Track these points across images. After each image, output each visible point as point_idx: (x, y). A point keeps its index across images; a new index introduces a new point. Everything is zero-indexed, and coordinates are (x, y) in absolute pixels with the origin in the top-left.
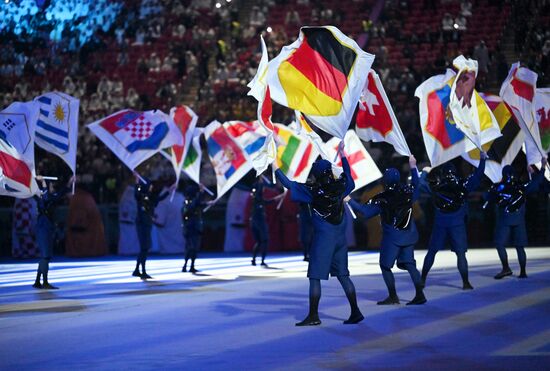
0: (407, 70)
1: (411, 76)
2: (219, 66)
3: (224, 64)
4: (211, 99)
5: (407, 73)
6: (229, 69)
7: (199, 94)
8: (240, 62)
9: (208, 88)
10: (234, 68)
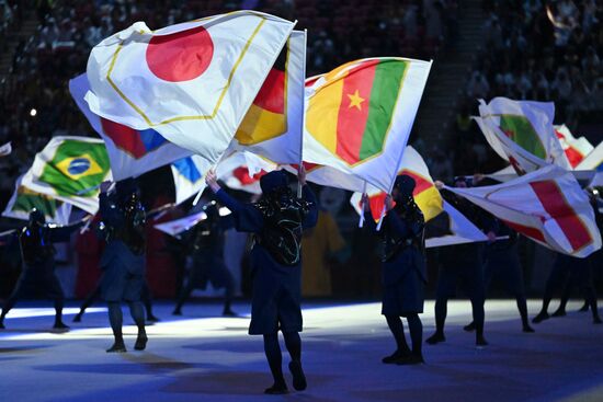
0: (323, 34)
1: (329, 43)
2: (44, 24)
3: (52, 20)
4: (33, 71)
5: (323, 39)
6: (60, 28)
7: (15, 65)
8: (78, 18)
9: (29, 55)
10: (68, 27)
